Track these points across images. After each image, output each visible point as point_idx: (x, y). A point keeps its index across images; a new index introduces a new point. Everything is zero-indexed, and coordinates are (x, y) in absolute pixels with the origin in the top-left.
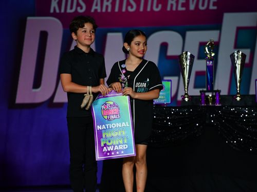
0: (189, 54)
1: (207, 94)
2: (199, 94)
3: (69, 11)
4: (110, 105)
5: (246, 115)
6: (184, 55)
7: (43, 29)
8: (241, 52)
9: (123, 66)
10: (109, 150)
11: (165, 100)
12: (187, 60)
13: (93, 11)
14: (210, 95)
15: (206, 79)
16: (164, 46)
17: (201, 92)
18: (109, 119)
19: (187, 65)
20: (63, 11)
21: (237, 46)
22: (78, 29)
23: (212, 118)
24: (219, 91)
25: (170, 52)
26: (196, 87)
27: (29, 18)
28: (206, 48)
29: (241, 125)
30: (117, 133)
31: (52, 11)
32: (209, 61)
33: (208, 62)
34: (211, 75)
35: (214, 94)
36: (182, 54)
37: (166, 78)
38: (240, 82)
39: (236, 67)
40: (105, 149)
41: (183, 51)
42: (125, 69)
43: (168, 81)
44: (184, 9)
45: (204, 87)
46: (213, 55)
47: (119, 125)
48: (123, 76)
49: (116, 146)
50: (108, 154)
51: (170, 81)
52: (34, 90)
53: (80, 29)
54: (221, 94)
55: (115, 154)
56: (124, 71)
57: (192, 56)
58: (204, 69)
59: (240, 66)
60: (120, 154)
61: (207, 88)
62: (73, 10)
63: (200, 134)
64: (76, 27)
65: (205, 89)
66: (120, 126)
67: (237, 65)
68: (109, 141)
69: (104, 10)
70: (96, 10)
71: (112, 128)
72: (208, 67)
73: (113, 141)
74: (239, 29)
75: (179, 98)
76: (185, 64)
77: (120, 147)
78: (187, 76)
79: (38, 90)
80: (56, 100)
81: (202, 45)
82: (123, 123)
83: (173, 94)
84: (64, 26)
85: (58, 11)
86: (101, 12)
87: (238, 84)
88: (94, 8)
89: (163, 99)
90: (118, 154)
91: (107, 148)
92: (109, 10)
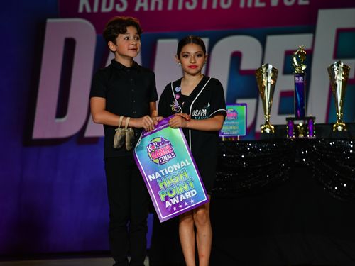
0: (270, 67)
1: (296, 122)
2: (285, 123)
3: (104, 10)
4: (158, 143)
5: (351, 151)
6: (264, 69)
7: (69, 36)
8: (342, 64)
9: (177, 89)
10: (174, 203)
11: (238, 131)
12: (267, 76)
13: (137, 9)
14: (301, 124)
15: (295, 101)
16: (236, 57)
17: (287, 119)
18: (162, 163)
19: (267, 82)
20: (96, 10)
21: (338, 55)
22: (117, 36)
23: (304, 156)
24: (312, 119)
25: (245, 65)
26: (281, 113)
27: (49, 21)
28: (295, 59)
29: (345, 164)
30: (178, 177)
31: (81, 10)
32: (299, 77)
33: (297, 79)
34: (302, 96)
35: (306, 123)
36: (261, 68)
37: (239, 101)
38: (342, 105)
39: (336, 85)
40: (168, 204)
41: (262, 64)
42: (180, 92)
43: (242, 104)
44: (263, 5)
45: (292, 113)
46: (304, 68)
47: (176, 166)
48: (176, 103)
49: (182, 196)
50: (175, 209)
51: (246, 105)
52: (58, 120)
53: (120, 35)
54: (316, 122)
55: (184, 206)
56: (178, 97)
57: (274, 71)
58: (292, 87)
59: (341, 82)
60: (189, 204)
61: (297, 115)
62: (110, 9)
63: (288, 178)
64: (115, 34)
65: (294, 116)
66: (179, 167)
67: (337, 81)
68: (171, 192)
69: (153, 8)
70: (141, 8)
71: (169, 173)
72: (297, 85)
73: (175, 189)
74: (340, 32)
75: (259, 129)
76: (266, 82)
77: (188, 195)
78: (267, 98)
79: (63, 120)
80: (88, 134)
81: (289, 54)
82: (182, 162)
83: (249, 123)
84: (98, 31)
85: (89, 10)
86: (149, 11)
87: (340, 108)
88: (139, 5)
89: (236, 130)
90: (187, 206)
91: (170, 202)
92: (160, 8)
